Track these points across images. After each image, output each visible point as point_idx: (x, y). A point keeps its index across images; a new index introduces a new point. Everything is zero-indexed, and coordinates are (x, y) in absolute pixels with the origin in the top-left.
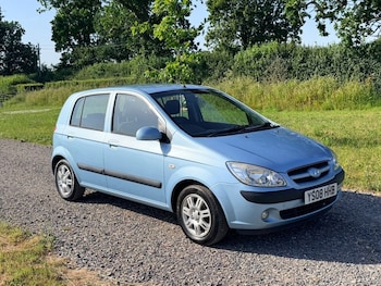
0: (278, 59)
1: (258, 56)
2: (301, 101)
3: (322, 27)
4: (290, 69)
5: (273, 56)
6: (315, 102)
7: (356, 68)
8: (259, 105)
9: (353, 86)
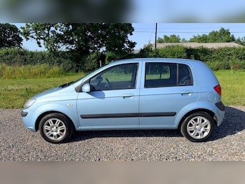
0: (18, 56)
1: (7, 54)
2: (35, 74)
3: (39, 43)
4: (25, 60)
5: (16, 54)
6: (42, 75)
7: (56, 61)
8: (13, 76)
9: (56, 68)
